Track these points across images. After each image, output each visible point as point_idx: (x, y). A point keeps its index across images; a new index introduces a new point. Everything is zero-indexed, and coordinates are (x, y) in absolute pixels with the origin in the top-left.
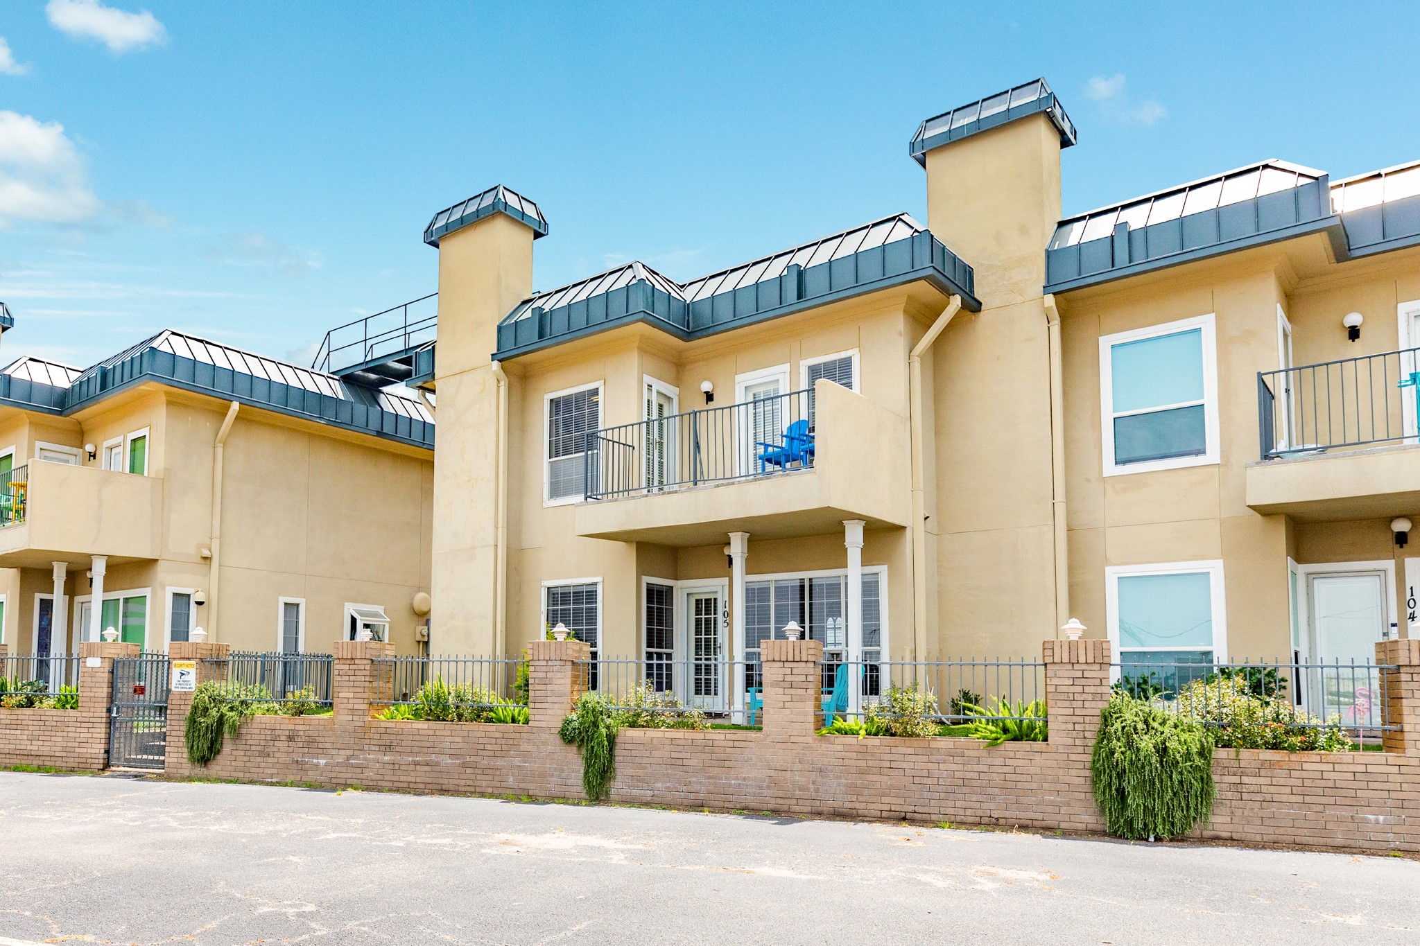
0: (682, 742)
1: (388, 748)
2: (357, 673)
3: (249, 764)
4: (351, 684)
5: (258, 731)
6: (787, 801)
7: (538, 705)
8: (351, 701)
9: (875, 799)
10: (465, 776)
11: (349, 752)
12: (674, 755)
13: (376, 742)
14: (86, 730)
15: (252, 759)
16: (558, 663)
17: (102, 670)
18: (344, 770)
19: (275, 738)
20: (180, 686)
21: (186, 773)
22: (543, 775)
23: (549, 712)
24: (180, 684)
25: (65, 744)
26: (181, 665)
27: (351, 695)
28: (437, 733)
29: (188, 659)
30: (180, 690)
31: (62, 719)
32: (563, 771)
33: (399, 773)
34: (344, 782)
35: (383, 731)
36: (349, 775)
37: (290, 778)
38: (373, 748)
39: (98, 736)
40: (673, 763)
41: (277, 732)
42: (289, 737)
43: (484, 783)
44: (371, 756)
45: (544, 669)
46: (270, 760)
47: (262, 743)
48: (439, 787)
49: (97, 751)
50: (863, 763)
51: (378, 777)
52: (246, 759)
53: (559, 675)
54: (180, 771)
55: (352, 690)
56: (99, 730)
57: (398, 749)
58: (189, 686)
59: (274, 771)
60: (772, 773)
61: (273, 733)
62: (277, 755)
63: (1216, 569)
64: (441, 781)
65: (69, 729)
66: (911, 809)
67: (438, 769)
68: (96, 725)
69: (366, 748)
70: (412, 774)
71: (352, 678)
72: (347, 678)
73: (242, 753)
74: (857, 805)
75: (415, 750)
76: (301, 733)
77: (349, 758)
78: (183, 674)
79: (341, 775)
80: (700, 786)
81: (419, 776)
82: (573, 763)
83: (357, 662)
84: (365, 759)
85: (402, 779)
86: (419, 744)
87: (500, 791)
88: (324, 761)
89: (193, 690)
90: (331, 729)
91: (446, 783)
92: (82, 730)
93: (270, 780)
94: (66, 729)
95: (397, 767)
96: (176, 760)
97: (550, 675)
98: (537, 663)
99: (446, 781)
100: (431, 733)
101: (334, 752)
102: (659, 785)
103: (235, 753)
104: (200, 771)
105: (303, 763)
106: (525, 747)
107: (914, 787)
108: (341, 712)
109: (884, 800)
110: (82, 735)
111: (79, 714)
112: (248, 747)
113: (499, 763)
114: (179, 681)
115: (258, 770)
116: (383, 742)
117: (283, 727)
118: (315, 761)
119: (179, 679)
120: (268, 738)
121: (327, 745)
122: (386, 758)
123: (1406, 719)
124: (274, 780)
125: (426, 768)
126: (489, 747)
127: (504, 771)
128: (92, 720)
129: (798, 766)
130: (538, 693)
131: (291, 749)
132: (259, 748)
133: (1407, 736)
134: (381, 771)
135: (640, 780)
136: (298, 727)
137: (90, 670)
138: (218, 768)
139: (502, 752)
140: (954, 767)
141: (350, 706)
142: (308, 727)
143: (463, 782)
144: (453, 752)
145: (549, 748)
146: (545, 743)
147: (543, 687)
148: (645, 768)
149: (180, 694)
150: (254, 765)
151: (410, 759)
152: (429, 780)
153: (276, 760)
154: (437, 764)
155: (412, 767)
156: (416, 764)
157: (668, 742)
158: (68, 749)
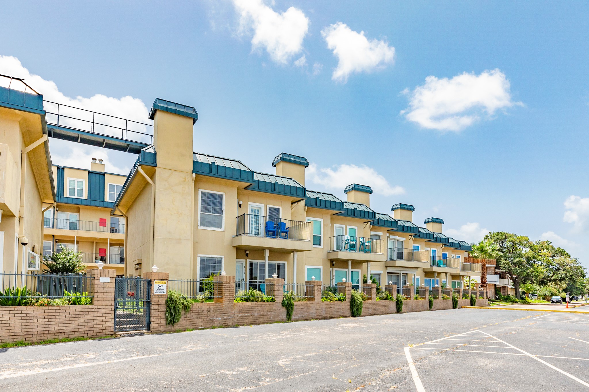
0: (303, 305)
1: (240, 312)
2: (231, 287)
3: (192, 323)
4: (229, 291)
5: (195, 309)
6: (318, 316)
7: (277, 296)
8: (229, 297)
9: (329, 314)
10: (261, 318)
11: (229, 314)
12: (302, 308)
13: (237, 310)
14: (101, 315)
15: (193, 320)
16: (281, 285)
17: (111, 284)
18: (227, 320)
19: (202, 311)
20: (158, 292)
21: (163, 330)
22: (278, 316)
23: (279, 298)
24: (158, 291)
25: (86, 324)
26: (159, 283)
27: (229, 295)
28: (254, 306)
29: (163, 280)
30: (158, 293)
31: (84, 310)
32: (282, 314)
33: (244, 319)
34: (227, 325)
35: (239, 306)
36: (229, 322)
37: (208, 326)
38: (236, 312)
39: (110, 317)
40: (302, 310)
41: (203, 309)
42: (207, 310)
43: (265, 320)
44: (235, 315)
45: (278, 286)
46: (200, 320)
47: (197, 314)
48: (254, 323)
49: (110, 325)
50: (327, 307)
51: (238, 322)
52: (191, 321)
53: (281, 288)
54: (160, 329)
55: (229, 293)
56: (110, 315)
57: (243, 312)
58: (163, 292)
59: (202, 324)
60: (316, 310)
61: (201, 310)
62: (203, 318)
63: (321, 267)
64: (255, 321)
65: (89, 315)
66: (332, 315)
67: (254, 317)
68: (107, 312)
69: (234, 312)
70: (247, 319)
71: (229, 289)
72: (227, 289)
73: (189, 318)
74: (327, 316)
75: (248, 312)
76: (212, 309)
77: (228, 316)
78: (160, 287)
79: (226, 322)
80: (305, 315)
81: (249, 320)
82: (283, 312)
83: (230, 283)
84: (234, 316)
85: (245, 321)
86: (249, 310)
87: (269, 321)
88: (220, 318)
89: (165, 293)
90: (222, 307)
91: (257, 321)
92: (98, 315)
93: (201, 328)
94: (86, 316)
95: (243, 317)
96: (157, 325)
97: (279, 288)
98: (277, 285)
99: (256, 320)
100: (252, 306)
101: (224, 315)
102: (299, 315)
103: (186, 319)
104: (170, 328)
105: (213, 320)
106: (274, 308)
107: (333, 311)
108: (226, 300)
109: (330, 314)
110: (98, 318)
111: (96, 307)
112: (191, 316)
113: (269, 313)
114: (158, 290)
115: (196, 324)
116: (239, 310)
117: (205, 307)
118: (217, 318)
119: (158, 289)
120: (200, 311)
121: (221, 313)
122: (240, 315)
123: (372, 295)
124: (202, 328)
125: (251, 317)
126: (266, 309)
127: (270, 316)
128: (104, 310)
129: (319, 308)
130: (277, 293)
131: (208, 315)
132: (196, 316)
133: (372, 298)
134: (239, 320)
135: (297, 315)
136: (211, 307)
137: (103, 284)
138: (179, 325)
139: (269, 310)
140: (337, 306)
141: (228, 298)
142: (214, 307)
143: (260, 320)
144: (258, 311)
145: (279, 308)
146: (278, 307)
147: (278, 291)
148: (297, 312)
149: (159, 295)
150: (194, 322)
151: (247, 315)
152: (252, 321)
153: (203, 320)
154: (254, 315)
155: (247, 317)
156: (248, 316)
157: (301, 305)
158: (89, 327)
